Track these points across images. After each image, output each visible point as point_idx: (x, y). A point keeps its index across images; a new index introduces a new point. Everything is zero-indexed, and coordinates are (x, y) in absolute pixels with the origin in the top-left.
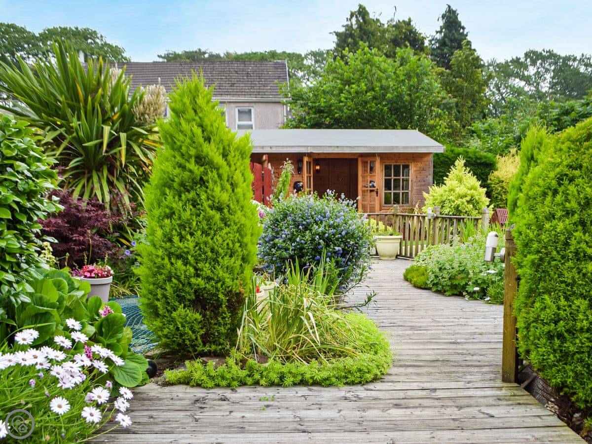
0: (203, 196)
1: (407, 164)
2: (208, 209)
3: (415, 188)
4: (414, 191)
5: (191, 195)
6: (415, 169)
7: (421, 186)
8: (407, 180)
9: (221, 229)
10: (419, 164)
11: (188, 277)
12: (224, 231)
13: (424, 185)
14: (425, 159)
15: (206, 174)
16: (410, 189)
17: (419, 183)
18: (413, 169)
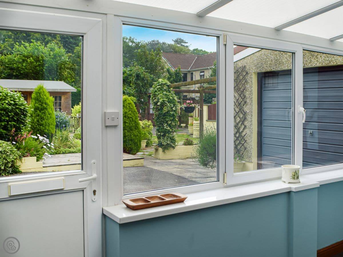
0: (46, 112)
1: (60, 96)
2: (47, 114)
3: (64, 106)
4: (64, 107)
5: (43, 111)
6: (64, 98)
7: (66, 105)
8: (61, 103)
9: (50, 119)
10: (66, 96)
11: (43, 130)
12: (50, 120)
13: (68, 105)
14: (68, 94)
15: (47, 107)
16: (62, 106)
17: (66, 104)
18: (63, 98)
